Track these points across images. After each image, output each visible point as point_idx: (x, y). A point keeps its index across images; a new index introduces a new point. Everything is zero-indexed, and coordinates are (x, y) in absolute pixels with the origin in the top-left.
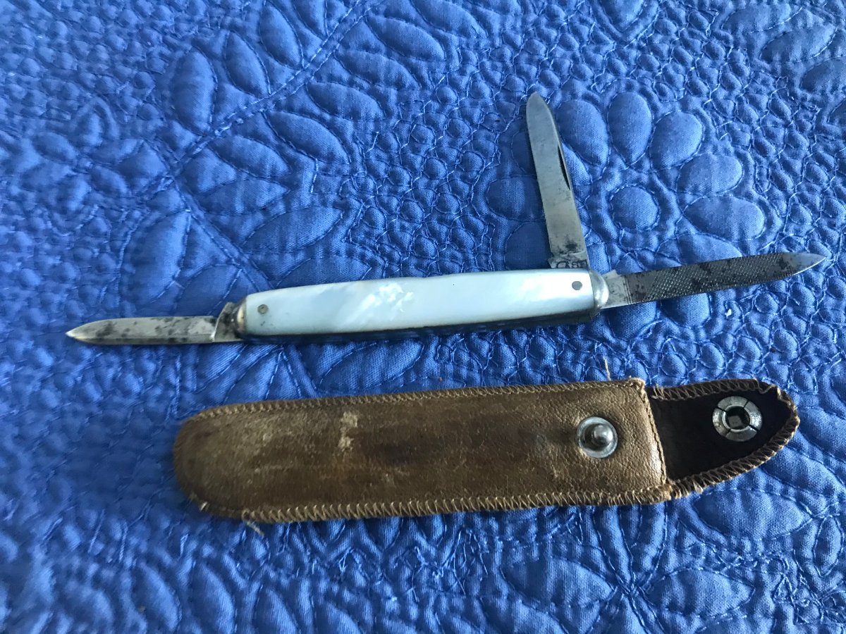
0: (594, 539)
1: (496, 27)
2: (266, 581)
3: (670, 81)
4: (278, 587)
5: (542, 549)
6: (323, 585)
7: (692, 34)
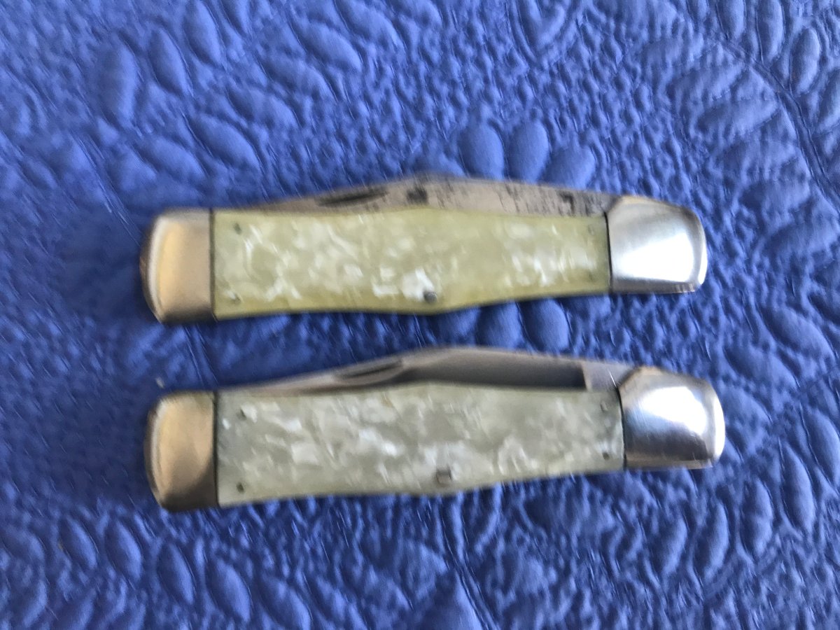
0: (439, 527)
1: (415, 40)
2: (169, 538)
3: (573, 111)
4: (178, 544)
5: (395, 531)
6: (215, 545)
7: (603, 63)
